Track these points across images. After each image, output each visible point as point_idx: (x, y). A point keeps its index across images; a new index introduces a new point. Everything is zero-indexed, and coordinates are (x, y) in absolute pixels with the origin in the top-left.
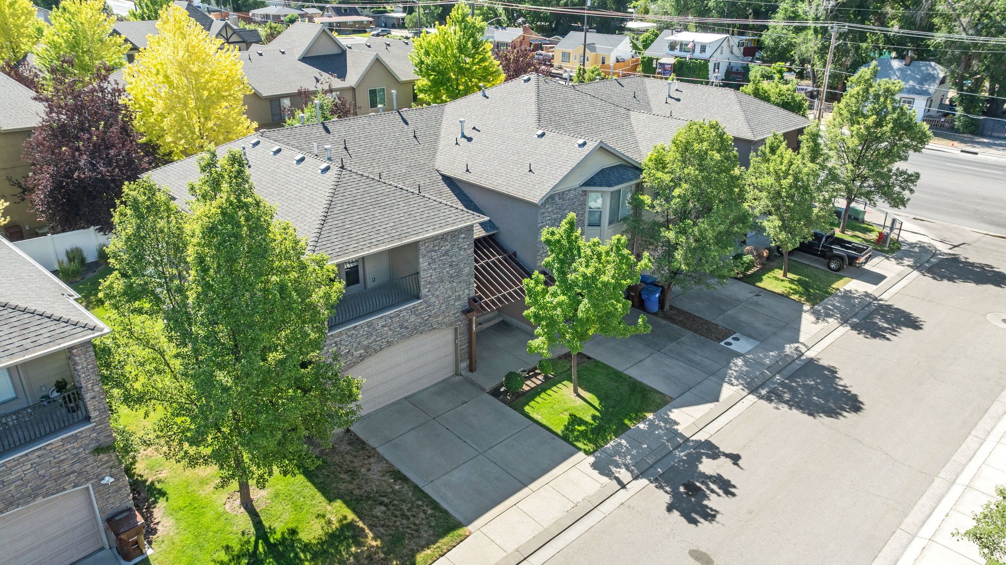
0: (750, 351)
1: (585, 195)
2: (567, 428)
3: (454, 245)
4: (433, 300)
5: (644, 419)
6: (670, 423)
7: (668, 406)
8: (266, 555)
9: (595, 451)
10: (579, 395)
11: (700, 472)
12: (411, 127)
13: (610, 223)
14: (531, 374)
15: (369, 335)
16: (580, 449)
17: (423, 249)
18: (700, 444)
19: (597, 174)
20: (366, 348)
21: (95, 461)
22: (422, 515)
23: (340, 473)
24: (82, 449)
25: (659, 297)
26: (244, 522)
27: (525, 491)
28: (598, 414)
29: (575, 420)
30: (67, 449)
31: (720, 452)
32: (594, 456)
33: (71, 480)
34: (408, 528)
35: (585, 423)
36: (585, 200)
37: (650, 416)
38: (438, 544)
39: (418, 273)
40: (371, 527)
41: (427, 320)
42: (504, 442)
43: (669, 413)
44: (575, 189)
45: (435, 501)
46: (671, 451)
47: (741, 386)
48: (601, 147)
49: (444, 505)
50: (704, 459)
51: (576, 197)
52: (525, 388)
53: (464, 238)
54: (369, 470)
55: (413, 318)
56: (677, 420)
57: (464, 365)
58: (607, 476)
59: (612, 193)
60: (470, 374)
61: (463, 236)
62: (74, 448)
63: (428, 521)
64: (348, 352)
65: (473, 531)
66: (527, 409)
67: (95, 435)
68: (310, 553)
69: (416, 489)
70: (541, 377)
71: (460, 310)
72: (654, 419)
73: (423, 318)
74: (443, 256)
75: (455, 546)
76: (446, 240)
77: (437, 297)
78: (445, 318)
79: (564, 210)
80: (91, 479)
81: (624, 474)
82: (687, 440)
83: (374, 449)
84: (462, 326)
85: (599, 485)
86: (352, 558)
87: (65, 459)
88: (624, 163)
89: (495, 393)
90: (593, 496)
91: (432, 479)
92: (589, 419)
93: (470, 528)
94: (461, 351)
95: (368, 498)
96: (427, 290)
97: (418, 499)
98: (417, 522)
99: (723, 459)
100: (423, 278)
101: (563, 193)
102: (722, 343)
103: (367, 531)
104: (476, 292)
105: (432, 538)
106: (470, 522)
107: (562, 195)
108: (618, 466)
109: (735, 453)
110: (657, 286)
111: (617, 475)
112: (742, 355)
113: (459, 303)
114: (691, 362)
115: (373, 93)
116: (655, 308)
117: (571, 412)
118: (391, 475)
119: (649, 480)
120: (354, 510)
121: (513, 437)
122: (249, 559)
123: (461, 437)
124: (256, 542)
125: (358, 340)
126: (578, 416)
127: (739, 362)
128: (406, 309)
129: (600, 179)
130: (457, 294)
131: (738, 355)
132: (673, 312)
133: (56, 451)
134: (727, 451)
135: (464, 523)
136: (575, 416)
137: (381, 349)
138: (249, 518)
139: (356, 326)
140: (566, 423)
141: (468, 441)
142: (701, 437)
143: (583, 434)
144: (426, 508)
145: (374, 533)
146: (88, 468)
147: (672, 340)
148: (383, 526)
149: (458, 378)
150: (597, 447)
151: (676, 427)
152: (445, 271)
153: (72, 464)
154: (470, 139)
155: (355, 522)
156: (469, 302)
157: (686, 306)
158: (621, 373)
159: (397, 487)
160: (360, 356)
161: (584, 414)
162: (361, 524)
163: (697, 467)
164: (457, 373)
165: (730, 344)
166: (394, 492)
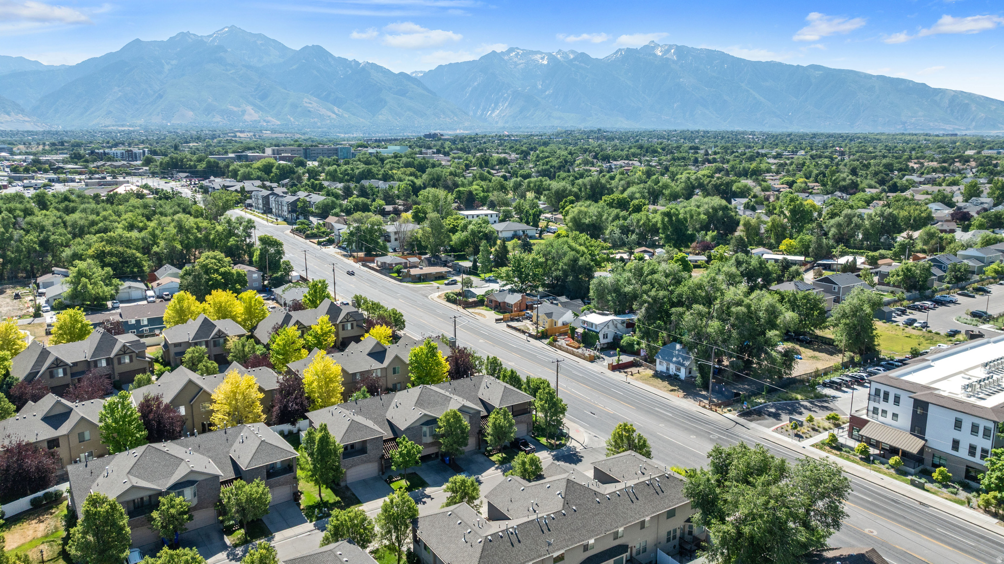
4: (371, 455)
13: (429, 436)
19: (425, 422)
20: (353, 465)
23: (340, 492)
26: (319, 499)
33: (287, 484)
36: (421, 429)
41: (369, 460)
44: (418, 426)
52: (393, 480)
54: (347, 493)
55: (365, 459)
59: (430, 428)
60: (382, 475)
62: (289, 478)
64: (347, 466)
70: (398, 479)
71: (379, 458)
76: (375, 440)
78: (374, 460)
83: (349, 489)
88: (433, 420)
89: (386, 480)
94: (379, 470)
96: (370, 451)
97: (353, 495)
104: (384, 453)
107: (413, 428)
115: (394, 369)
125: (351, 463)
128: (363, 457)
129: (427, 423)
133: (286, 478)
137: (356, 466)
147: (444, 472)
153: (288, 481)
154: (397, 407)
158: (417, 476)
164: (379, 475)
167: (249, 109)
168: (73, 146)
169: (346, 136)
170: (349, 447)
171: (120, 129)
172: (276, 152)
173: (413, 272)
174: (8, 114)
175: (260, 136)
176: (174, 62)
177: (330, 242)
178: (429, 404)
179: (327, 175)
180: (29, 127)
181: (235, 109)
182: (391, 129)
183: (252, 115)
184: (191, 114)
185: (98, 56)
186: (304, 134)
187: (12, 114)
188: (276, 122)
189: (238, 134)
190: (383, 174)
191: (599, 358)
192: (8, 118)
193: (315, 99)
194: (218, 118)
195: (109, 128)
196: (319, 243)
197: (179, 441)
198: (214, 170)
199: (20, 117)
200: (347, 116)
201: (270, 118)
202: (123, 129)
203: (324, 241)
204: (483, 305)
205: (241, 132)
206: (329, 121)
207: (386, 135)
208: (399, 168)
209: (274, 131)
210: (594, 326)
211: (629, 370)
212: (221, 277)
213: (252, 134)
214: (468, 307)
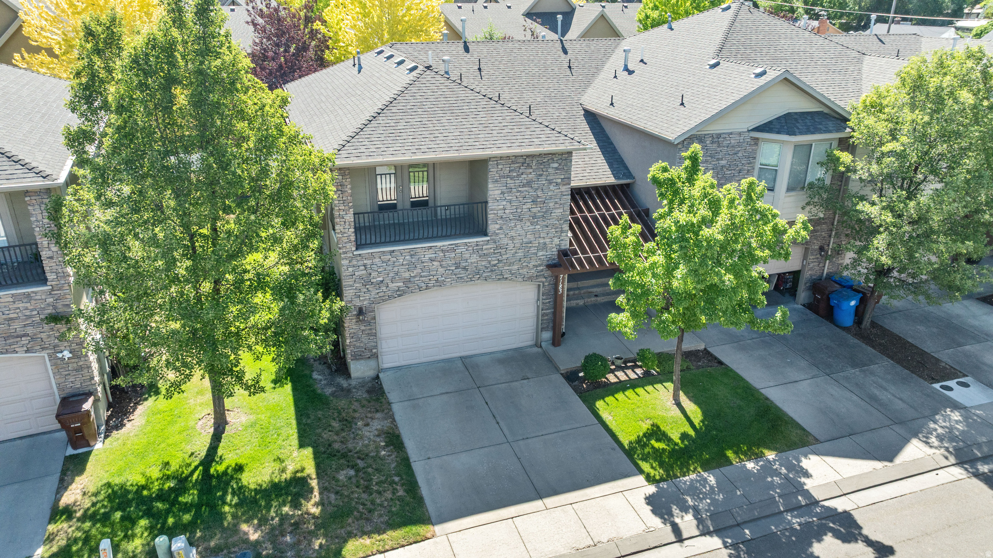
0: (981, 405)
1: (756, 144)
2: (639, 441)
3: (541, 175)
4: (505, 241)
5: (759, 456)
6: (797, 472)
7: (805, 449)
8: (193, 486)
9: (662, 480)
10: (679, 404)
11: (812, 553)
12: (569, 56)
13: (790, 189)
14: (629, 364)
15: (411, 266)
16: (641, 471)
17: (493, 172)
18: (833, 515)
19: (778, 119)
20: (407, 281)
21: (52, 329)
22: (388, 495)
23: (334, 419)
24: (36, 312)
25: (857, 307)
26: (203, 443)
27: (538, 504)
28: (692, 433)
29: (656, 432)
30: (19, 308)
31: (861, 534)
32: (657, 487)
33: (23, 342)
34: (364, 504)
35: (669, 440)
36: (755, 152)
37: (771, 455)
38: (384, 536)
39: (486, 202)
40: (323, 490)
41: (495, 265)
42: (546, 437)
43: (803, 459)
44: (740, 134)
45: (416, 482)
46: (781, 513)
47: (943, 451)
48: (786, 79)
49: (424, 491)
50: (829, 539)
51: (739, 144)
52: (612, 378)
53: (557, 169)
54: (367, 425)
55: (474, 258)
56: (810, 471)
57: (547, 335)
58: (662, 517)
59: (797, 147)
60: (552, 348)
61: (556, 165)
62: (27, 309)
63: (391, 504)
64: (382, 282)
65: (438, 534)
66: (600, 404)
67: (51, 300)
68: (239, 498)
69: (405, 463)
70: (639, 371)
71: (545, 263)
72: (774, 460)
73: (489, 262)
74: (524, 186)
75: (403, 546)
76: (529, 166)
77: (512, 238)
78: (522, 268)
79: (718, 159)
80: (47, 348)
81: (687, 522)
82: (816, 503)
83: (389, 404)
84: (546, 282)
85: (644, 527)
86: (277, 519)
87: (16, 318)
88: (826, 111)
89: (571, 377)
90: (626, 539)
91: (431, 456)
92: (675, 437)
93: (438, 529)
94: (543, 315)
95: (344, 456)
96: (498, 226)
97: (398, 475)
98: (378, 501)
99: (860, 546)
100: (492, 210)
101: (719, 136)
102: (937, 386)
103: (316, 493)
104: (571, 244)
105: (383, 527)
106: (443, 520)
107: (717, 138)
108: (685, 509)
109: (887, 542)
110: (856, 290)
111: (677, 520)
112: (965, 408)
113: (544, 253)
114: (873, 399)
116: (848, 320)
117: (655, 421)
118: (387, 437)
119: (724, 543)
120: (318, 466)
121: (560, 434)
122: (176, 485)
123: (497, 416)
124: (196, 468)
125: (396, 269)
126: (662, 428)
127: (956, 416)
128: (466, 244)
129: (781, 124)
130: (542, 241)
131: (956, 406)
132: (874, 331)
133: (5, 307)
134: (873, 537)
135: (433, 521)
136: (658, 427)
137: (427, 288)
138: (209, 441)
139: (393, 251)
140: (641, 434)
141: (502, 423)
142: (840, 505)
143: (657, 455)
144: (398, 488)
145: (322, 499)
146: (43, 336)
147: (854, 365)
148: (337, 493)
149: (536, 350)
150: (668, 475)
151: (803, 480)
152: (524, 207)
153: (25, 326)
154: (631, 72)
155: (311, 479)
156: (559, 255)
157: (899, 327)
158: (757, 390)
159: (383, 453)
160: (398, 290)
161: (672, 429)
162: (314, 483)
163: (810, 545)
164: (538, 345)
165: (950, 389)
166: (377, 457)
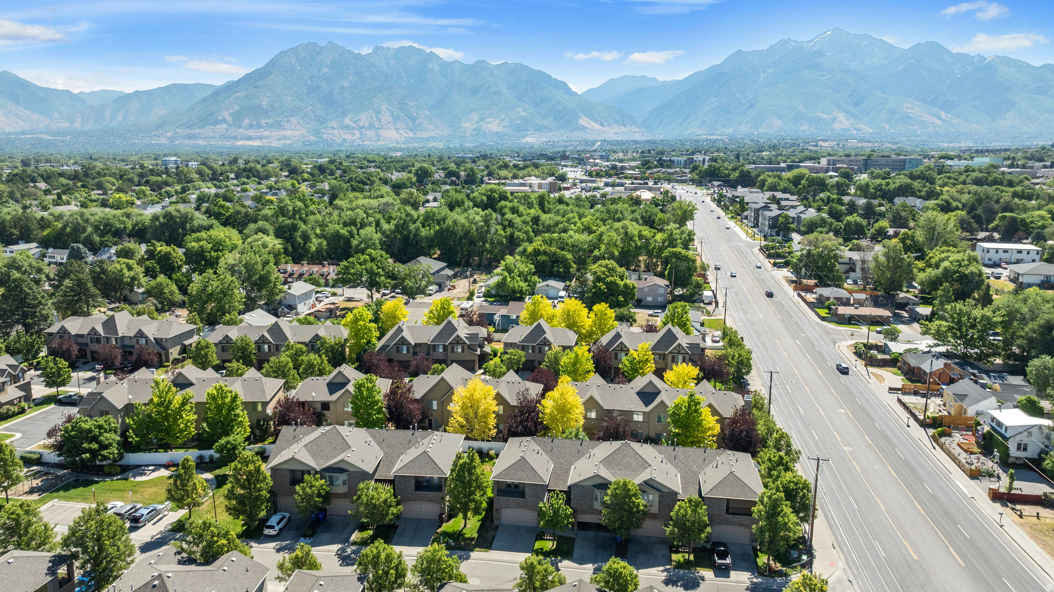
3: (537, 488)
12: (581, 447)
15: (508, 502)
17: (527, 486)
20: (507, 505)
26: (461, 528)
55: (522, 503)
61: (541, 486)
64: (502, 504)
73: (525, 505)
74: (533, 489)
76: (534, 486)
77: (531, 500)
78: (533, 507)
79: (583, 491)
96: (527, 497)
100: (526, 493)
101: (582, 486)
115: (659, 416)
125: (505, 502)
128: (520, 500)
129: (599, 486)
137: (511, 507)
139: (505, 498)
141: (515, 540)
147: (604, 550)
152: (533, 494)
167: (841, 116)
168: (658, 153)
169: (951, 145)
170: (513, 486)
171: (709, 137)
172: (831, 162)
173: (842, 310)
174: (625, 126)
175: (843, 145)
176: (770, 71)
177: (787, 264)
178: (619, 464)
179: (857, 190)
180: (638, 137)
181: (825, 116)
182: (1015, 137)
183: (842, 123)
184: (778, 122)
185: (703, 69)
186: (896, 143)
187: (628, 126)
188: (867, 130)
189: (821, 143)
190: (927, 191)
191: (991, 475)
192: (623, 129)
193: (918, 103)
194: (805, 127)
195: (700, 137)
196: (775, 265)
197: (371, 430)
198: (747, 180)
199: (633, 128)
200: (956, 122)
201: (862, 126)
202: (712, 138)
203: (781, 263)
204: (894, 366)
205: (824, 141)
206: (932, 129)
207: (1006, 144)
208: (954, 184)
209: (862, 140)
210: (1004, 428)
211: (1018, 507)
212: (605, 286)
213: (835, 143)
214: (872, 365)
